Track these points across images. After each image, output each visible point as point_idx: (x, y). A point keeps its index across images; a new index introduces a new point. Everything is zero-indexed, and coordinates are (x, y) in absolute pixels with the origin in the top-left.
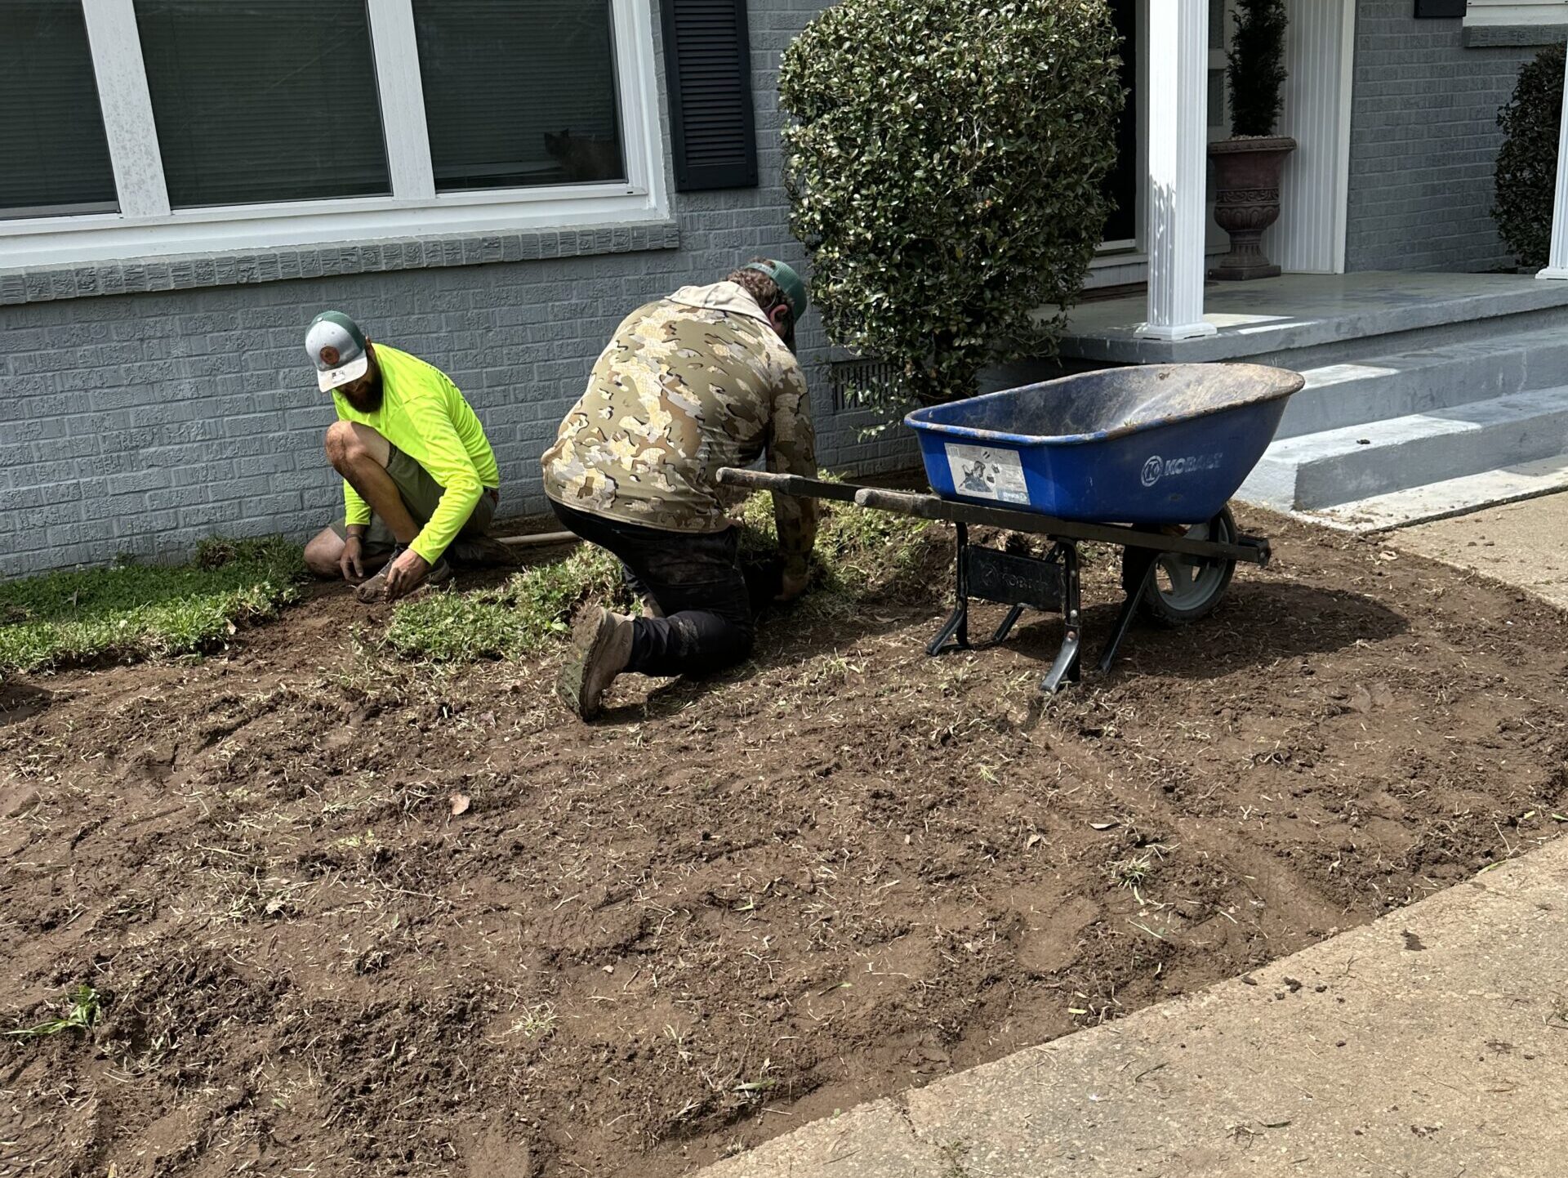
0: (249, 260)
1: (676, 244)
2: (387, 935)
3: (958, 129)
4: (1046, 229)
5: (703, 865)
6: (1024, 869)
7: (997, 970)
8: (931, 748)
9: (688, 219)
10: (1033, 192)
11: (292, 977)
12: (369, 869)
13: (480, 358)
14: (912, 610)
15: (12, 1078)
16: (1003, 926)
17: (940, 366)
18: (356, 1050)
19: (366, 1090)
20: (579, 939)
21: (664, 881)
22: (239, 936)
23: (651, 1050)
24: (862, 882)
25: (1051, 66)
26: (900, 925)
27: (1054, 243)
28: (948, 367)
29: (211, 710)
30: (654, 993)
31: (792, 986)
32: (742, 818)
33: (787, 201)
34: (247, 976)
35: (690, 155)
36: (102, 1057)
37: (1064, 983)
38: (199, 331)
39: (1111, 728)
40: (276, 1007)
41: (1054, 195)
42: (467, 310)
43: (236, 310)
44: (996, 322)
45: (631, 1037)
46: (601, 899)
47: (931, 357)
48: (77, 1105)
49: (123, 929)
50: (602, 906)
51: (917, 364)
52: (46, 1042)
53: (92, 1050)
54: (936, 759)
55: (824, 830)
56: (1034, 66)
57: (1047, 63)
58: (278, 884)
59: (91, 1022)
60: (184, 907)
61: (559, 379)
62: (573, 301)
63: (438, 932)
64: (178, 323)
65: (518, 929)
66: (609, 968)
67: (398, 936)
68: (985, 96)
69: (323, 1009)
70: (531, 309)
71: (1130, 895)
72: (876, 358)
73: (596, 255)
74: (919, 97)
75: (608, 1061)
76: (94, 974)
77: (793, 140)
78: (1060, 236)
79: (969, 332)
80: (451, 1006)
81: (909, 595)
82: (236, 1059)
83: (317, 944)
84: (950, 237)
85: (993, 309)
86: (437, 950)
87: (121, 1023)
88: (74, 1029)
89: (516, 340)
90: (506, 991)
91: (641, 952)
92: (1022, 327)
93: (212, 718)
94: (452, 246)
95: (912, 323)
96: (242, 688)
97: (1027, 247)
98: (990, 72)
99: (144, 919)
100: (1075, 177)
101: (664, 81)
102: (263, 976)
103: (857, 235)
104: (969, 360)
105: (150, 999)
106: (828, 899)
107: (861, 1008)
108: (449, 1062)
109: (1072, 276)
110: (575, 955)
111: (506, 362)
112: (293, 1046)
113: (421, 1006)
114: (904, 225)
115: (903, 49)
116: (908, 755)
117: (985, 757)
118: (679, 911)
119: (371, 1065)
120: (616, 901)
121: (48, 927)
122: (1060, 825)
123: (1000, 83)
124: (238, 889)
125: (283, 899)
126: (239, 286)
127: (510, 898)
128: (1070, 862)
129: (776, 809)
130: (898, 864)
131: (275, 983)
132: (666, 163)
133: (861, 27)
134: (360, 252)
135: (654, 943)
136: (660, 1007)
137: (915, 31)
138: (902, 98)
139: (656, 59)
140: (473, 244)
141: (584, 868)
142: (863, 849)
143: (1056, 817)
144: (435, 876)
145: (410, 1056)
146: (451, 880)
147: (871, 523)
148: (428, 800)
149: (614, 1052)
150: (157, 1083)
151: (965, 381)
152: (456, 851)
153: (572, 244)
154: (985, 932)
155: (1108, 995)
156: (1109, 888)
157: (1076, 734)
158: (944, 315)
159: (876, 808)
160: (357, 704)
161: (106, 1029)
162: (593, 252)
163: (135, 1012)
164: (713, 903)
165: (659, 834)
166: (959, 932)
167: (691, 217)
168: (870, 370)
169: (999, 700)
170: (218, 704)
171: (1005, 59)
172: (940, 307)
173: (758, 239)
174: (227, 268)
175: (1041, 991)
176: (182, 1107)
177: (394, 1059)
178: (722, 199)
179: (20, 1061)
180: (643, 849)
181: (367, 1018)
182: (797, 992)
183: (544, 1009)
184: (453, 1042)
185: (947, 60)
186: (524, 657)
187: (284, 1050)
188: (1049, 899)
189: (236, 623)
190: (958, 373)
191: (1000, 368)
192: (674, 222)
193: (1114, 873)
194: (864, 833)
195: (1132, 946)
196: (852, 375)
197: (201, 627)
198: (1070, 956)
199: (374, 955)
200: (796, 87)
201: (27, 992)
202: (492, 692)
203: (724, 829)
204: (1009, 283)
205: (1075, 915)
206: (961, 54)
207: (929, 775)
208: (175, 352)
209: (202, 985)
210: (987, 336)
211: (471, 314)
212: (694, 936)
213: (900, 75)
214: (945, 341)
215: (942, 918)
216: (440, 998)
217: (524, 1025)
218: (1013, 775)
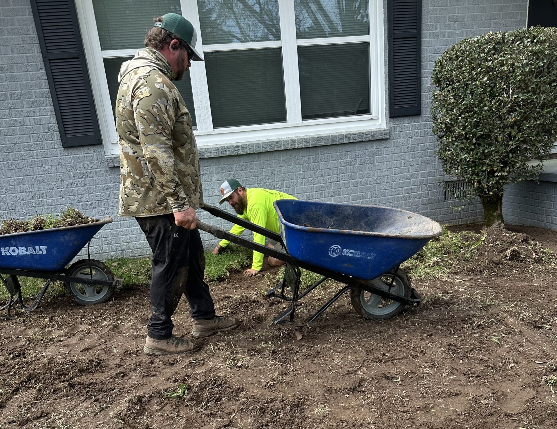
0: (238, 146)
1: (388, 137)
2: (274, 377)
3: (503, 90)
4: (537, 129)
5: (382, 364)
6: (507, 376)
7: (493, 411)
8: (473, 329)
9: (393, 128)
10: (532, 115)
11: (245, 387)
12: (269, 355)
13: (313, 181)
14: (469, 277)
15: (161, 409)
16: (496, 396)
17: (489, 183)
18: (264, 412)
19: (267, 425)
20: (338, 385)
21: (368, 368)
22: (229, 373)
23: (361, 424)
24: (442, 375)
25: (545, 64)
26: (456, 392)
27: (540, 135)
28: (492, 184)
29: (221, 300)
30: (363, 405)
31: (413, 408)
32: (397, 349)
33: (432, 120)
34: (231, 385)
35: (396, 103)
36: (187, 406)
37: (519, 418)
38: (221, 172)
39: (547, 326)
40: (240, 396)
41: (541, 116)
42: (310, 163)
43: (233, 164)
44: (513, 166)
45: (354, 419)
46: (346, 372)
47: (485, 180)
48: (179, 420)
49: (194, 367)
50: (346, 374)
51: (479, 182)
52: (171, 399)
53: (184, 403)
54: (475, 333)
55: (429, 356)
56: (537, 64)
57: (543, 63)
58: (241, 357)
59: (184, 395)
60: (212, 362)
61: (341, 189)
62: (348, 159)
63: (291, 378)
64: (214, 169)
65: (317, 379)
66: (347, 396)
67: (278, 377)
68: (516, 76)
69: (254, 398)
70: (332, 163)
71: (549, 389)
72: (463, 180)
73: (357, 142)
74: (488, 78)
75: (346, 426)
76: (185, 380)
77: (436, 96)
78: (542, 132)
79: (502, 170)
80: (294, 402)
81: (469, 271)
82: (227, 410)
83: (253, 377)
84: (497, 133)
85: (512, 161)
86: (290, 383)
87: (193, 396)
88: (178, 396)
89: (326, 174)
90: (312, 399)
91: (359, 392)
92: (524, 168)
93: (221, 303)
94: (307, 140)
95: (478, 167)
96: (231, 293)
97: (528, 137)
98: (518, 67)
99: (200, 365)
100: (551, 108)
101: (388, 76)
102: (236, 386)
103: (459, 132)
104: (501, 181)
105: (202, 389)
106: (428, 380)
107: (439, 419)
108: (293, 419)
109: (546, 148)
110: (336, 390)
111: (322, 182)
112: (245, 409)
113: (285, 400)
114: (478, 128)
115: (483, 59)
116: (464, 331)
117: (495, 334)
118: (373, 379)
119: (268, 418)
120: (351, 374)
121: (172, 364)
122: (523, 361)
123: (522, 71)
124: (229, 357)
125: (242, 362)
126: (234, 156)
127: (315, 369)
128: (526, 375)
129: (411, 347)
130: (457, 370)
131: (239, 388)
132: (386, 107)
133: (466, 51)
134: (275, 143)
135: (363, 389)
136: (365, 411)
137: (488, 52)
138: (481, 79)
139: (385, 68)
140: (313, 139)
141: (340, 361)
142: (443, 363)
143: (521, 358)
144: (290, 359)
145: (281, 416)
146: (295, 361)
147: (456, 243)
148: (288, 334)
149: (348, 423)
150: (203, 416)
151: (498, 189)
152: (297, 352)
153: (349, 138)
154: (489, 397)
155: (536, 424)
156: (541, 385)
157: (533, 327)
158: (492, 163)
159: (449, 349)
160: (267, 301)
161: (188, 397)
162: (356, 141)
163: (197, 393)
164: (385, 377)
165: (367, 352)
166: (479, 397)
167: (394, 127)
168: (460, 185)
169: (502, 312)
170: (224, 298)
171: (525, 62)
172: (490, 160)
173: (419, 135)
174: (231, 149)
175: (509, 420)
176: (211, 424)
177: (276, 416)
178: (407, 120)
179: (163, 404)
180: (362, 357)
181: (268, 402)
182: (415, 411)
183: (325, 406)
184: (294, 413)
185: (501, 63)
186: (322, 288)
187: (242, 409)
188: (515, 388)
189: (229, 272)
190: (496, 186)
191: (513, 184)
192: (387, 129)
193: (543, 380)
194: (444, 358)
195: (548, 407)
196: (452, 187)
197: (219, 273)
198: (522, 409)
199: (270, 383)
200: (439, 76)
201: (165, 384)
202: (311, 300)
203: (391, 352)
204: (520, 151)
205: (526, 394)
206: (507, 60)
207: (472, 339)
208: (213, 179)
209: (217, 387)
210: (509, 172)
211: (312, 165)
212: (378, 388)
213: (481, 70)
214: (492, 173)
215: (473, 391)
216: (291, 399)
217: (319, 410)
218: (505, 341)
